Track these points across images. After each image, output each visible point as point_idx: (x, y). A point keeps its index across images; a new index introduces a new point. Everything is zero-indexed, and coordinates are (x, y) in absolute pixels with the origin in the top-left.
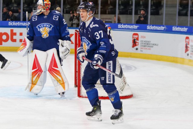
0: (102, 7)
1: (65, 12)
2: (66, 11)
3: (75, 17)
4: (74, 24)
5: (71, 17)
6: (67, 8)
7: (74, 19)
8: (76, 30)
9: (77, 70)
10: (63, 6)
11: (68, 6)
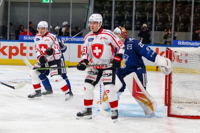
0: (194, 25)
1: (156, 29)
2: (158, 28)
3: (169, 35)
4: (168, 42)
5: (166, 35)
6: (159, 25)
7: (168, 37)
8: (167, 48)
9: (167, 88)
10: (155, 23)
11: (160, 23)
